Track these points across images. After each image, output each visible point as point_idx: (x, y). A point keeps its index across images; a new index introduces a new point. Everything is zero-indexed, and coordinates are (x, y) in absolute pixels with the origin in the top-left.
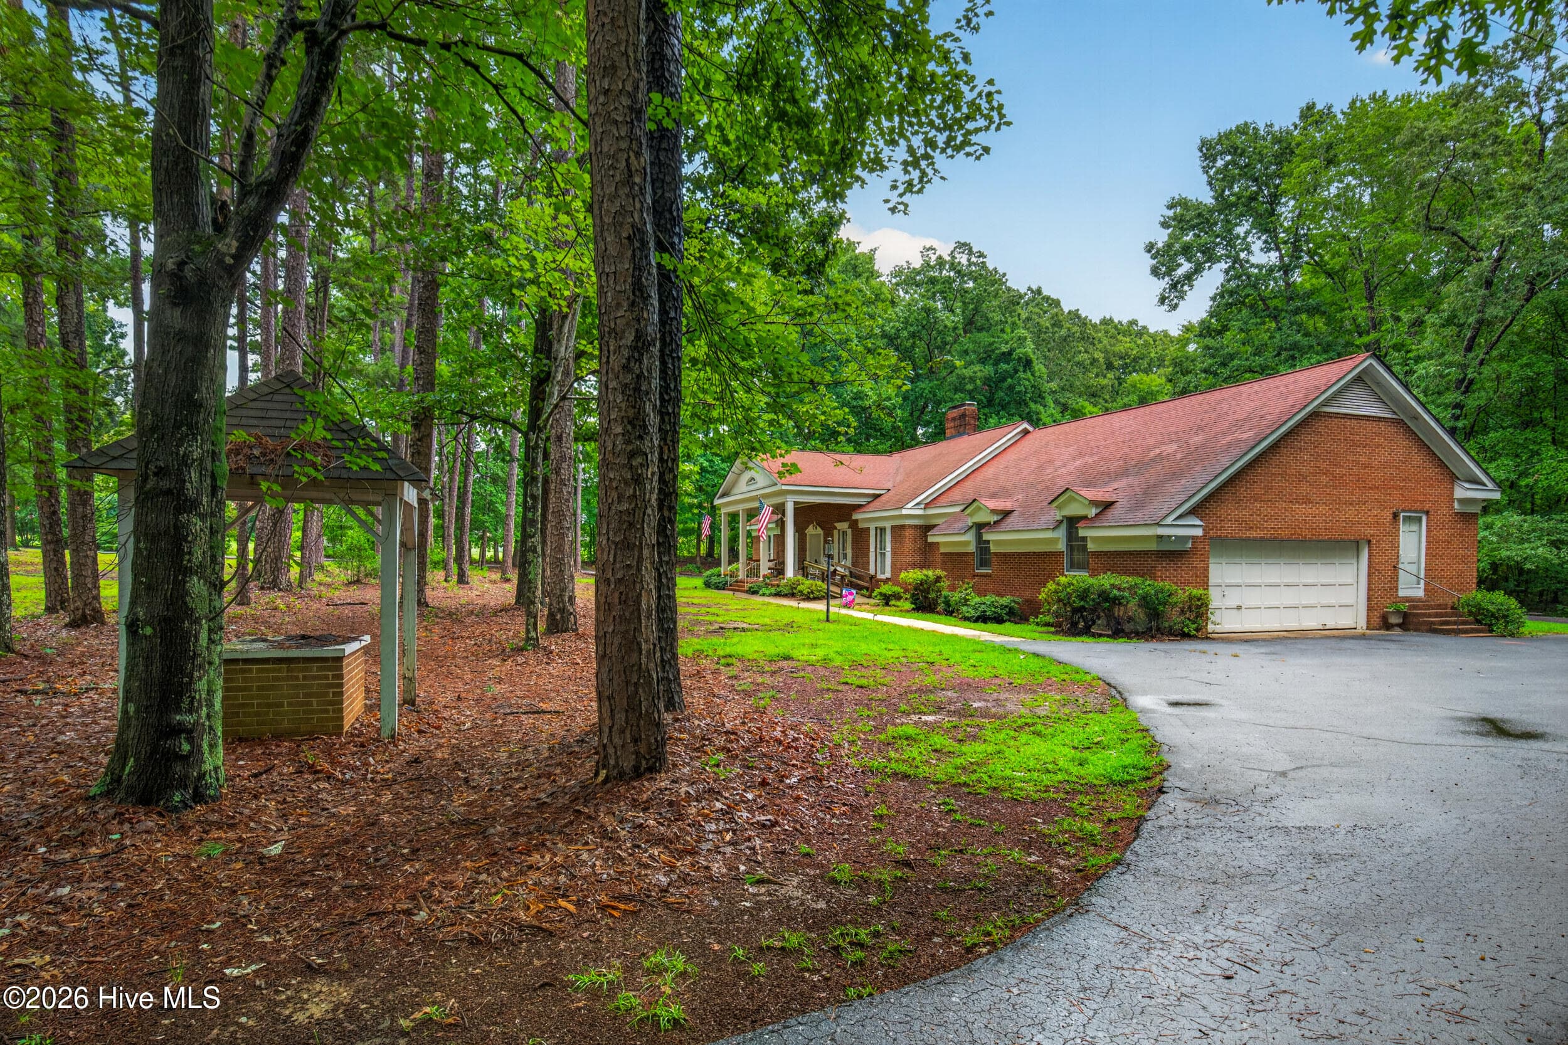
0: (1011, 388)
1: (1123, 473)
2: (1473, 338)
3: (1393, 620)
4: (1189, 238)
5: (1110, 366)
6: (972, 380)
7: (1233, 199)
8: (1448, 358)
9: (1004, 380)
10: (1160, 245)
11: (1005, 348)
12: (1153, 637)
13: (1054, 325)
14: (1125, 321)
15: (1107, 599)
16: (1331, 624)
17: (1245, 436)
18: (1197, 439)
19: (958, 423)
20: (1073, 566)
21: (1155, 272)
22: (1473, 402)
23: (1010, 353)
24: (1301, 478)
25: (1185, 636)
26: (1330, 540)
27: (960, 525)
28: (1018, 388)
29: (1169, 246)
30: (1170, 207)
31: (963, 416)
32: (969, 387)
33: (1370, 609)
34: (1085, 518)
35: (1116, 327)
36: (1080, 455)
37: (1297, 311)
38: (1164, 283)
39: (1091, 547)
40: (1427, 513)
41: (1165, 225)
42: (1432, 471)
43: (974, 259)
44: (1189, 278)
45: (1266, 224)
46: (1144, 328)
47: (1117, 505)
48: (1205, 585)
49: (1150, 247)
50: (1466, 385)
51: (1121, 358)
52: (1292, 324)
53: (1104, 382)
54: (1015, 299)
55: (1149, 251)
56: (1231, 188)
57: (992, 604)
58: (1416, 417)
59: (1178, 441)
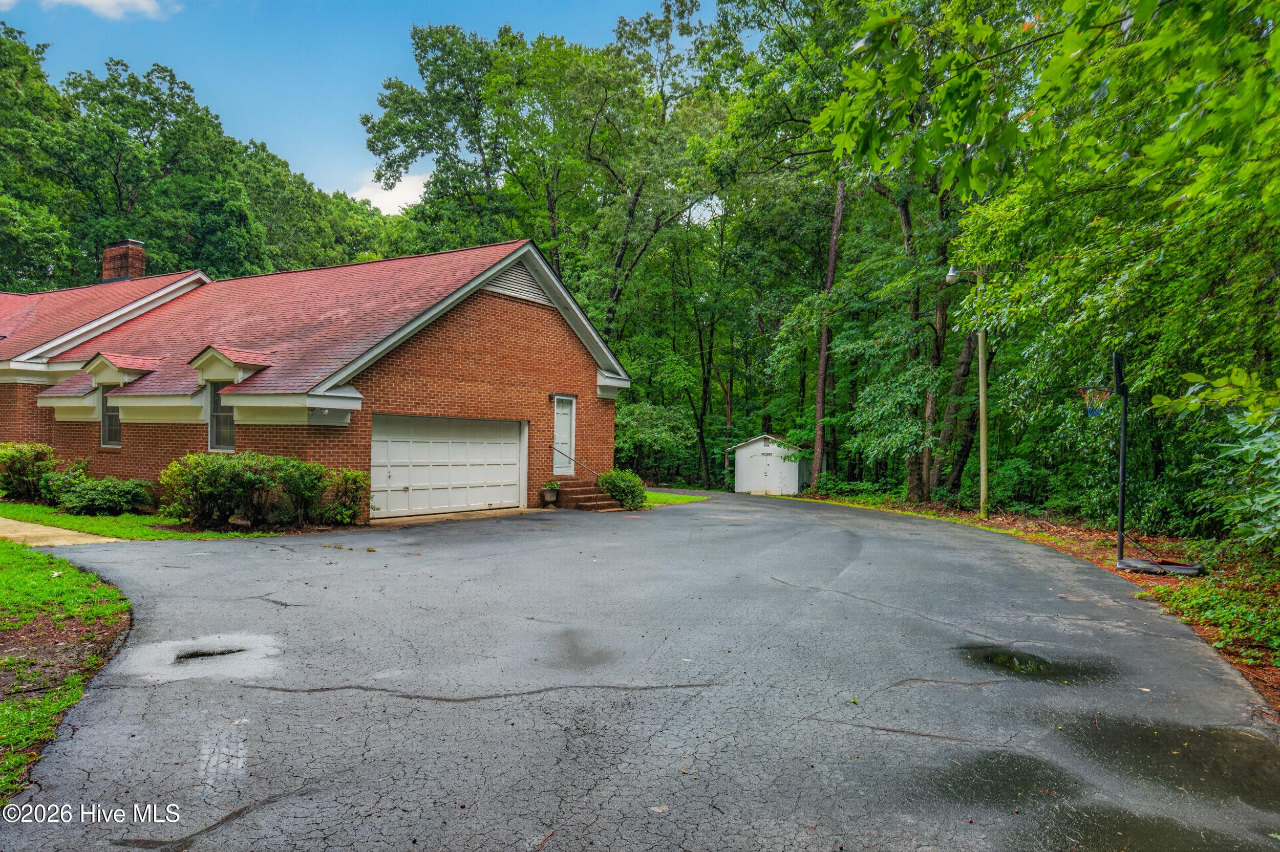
0: (223, 242)
1: (288, 335)
2: (621, 257)
3: (549, 497)
4: (404, 120)
5: (340, 240)
6: (173, 226)
7: (444, 95)
8: (604, 269)
9: (213, 232)
10: (376, 120)
11: (214, 197)
12: (299, 528)
13: (275, 185)
14: (358, 200)
15: (242, 484)
16: (496, 503)
17: (412, 305)
18: (369, 305)
19: (118, 263)
20: (219, 441)
21: (371, 146)
22: (622, 309)
23: (221, 204)
24: (467, 355)
25: (338, 524)
26: (494, 419)
27: (83, 386)
28: (230, 244)
29: (385, 124)
30: (388, 87)
31: (125, 256)
32: (168, 233)
33: (530, 488)
34: (230, 383)
35: (348, 204)
36: (248, 314)
37: (496, 211)
38: (380, 160)
39: (238, 418)
40: (576, 397)
41: (382, 103)
42: (579, 359)
43: (178, 91)
44: (405, 159)
45: (472, 125)
46: (377, 209)
47: (269, 372)
48: (367, 467)
49: (366, 120)
50: (616, 294)
51: (352, 234)
52: (491, 221)
53: (333, 254)
54: (229, 147)
55: (365, 124)
56: (442, 83)
57: (107, 490)
58: (567, 308)
59: (351, 305)
